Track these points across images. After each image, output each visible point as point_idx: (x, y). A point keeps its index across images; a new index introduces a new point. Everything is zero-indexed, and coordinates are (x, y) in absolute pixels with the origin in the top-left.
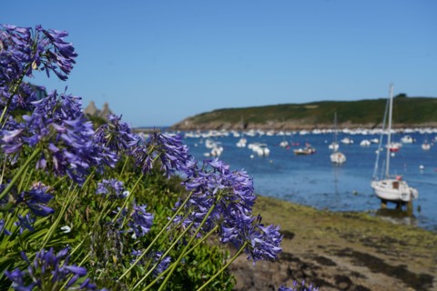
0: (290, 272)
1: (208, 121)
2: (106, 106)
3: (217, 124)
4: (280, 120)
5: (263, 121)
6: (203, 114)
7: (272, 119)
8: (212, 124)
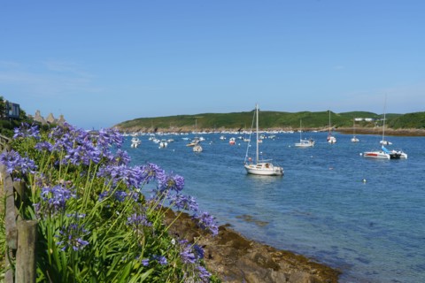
0: (188, 225)
1: (130, 127)
2: (62, 116)
3: (137, 128)
4: (179, 126)
5: (167, 127)
6: (127, 122)
7: (173, 125)
8: (133, 128)
